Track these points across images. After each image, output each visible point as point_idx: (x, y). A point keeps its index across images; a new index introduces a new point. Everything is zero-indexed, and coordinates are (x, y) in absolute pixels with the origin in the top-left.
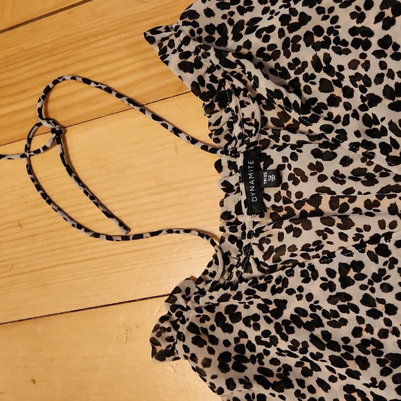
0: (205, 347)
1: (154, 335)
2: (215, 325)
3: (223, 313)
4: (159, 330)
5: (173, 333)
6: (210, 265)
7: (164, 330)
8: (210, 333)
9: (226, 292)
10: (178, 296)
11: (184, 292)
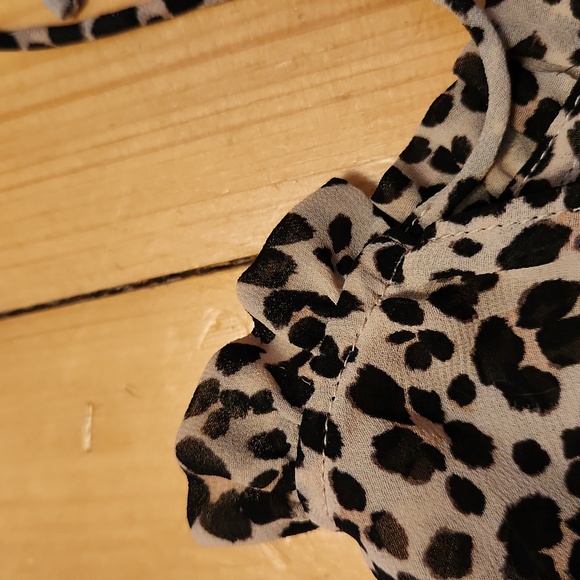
0: (439, 479)
1: (195, 428)
2: (474, 377)
3: (513, 320)
4: (217, 406)
5: (284, 418)
6: (438, 112)
7: (240, 403)
8: (452, 411)
9: (541, 214)
10: (300, 252)
11: (322, 238)
